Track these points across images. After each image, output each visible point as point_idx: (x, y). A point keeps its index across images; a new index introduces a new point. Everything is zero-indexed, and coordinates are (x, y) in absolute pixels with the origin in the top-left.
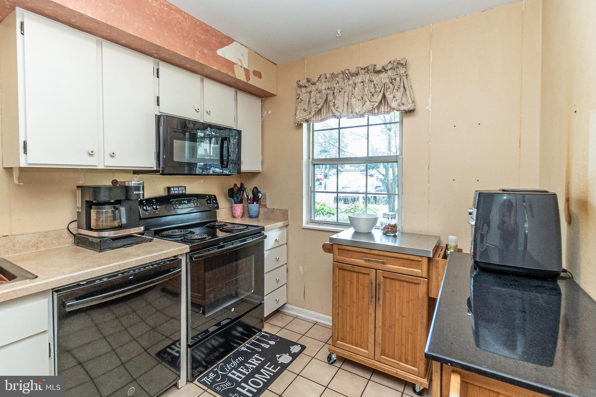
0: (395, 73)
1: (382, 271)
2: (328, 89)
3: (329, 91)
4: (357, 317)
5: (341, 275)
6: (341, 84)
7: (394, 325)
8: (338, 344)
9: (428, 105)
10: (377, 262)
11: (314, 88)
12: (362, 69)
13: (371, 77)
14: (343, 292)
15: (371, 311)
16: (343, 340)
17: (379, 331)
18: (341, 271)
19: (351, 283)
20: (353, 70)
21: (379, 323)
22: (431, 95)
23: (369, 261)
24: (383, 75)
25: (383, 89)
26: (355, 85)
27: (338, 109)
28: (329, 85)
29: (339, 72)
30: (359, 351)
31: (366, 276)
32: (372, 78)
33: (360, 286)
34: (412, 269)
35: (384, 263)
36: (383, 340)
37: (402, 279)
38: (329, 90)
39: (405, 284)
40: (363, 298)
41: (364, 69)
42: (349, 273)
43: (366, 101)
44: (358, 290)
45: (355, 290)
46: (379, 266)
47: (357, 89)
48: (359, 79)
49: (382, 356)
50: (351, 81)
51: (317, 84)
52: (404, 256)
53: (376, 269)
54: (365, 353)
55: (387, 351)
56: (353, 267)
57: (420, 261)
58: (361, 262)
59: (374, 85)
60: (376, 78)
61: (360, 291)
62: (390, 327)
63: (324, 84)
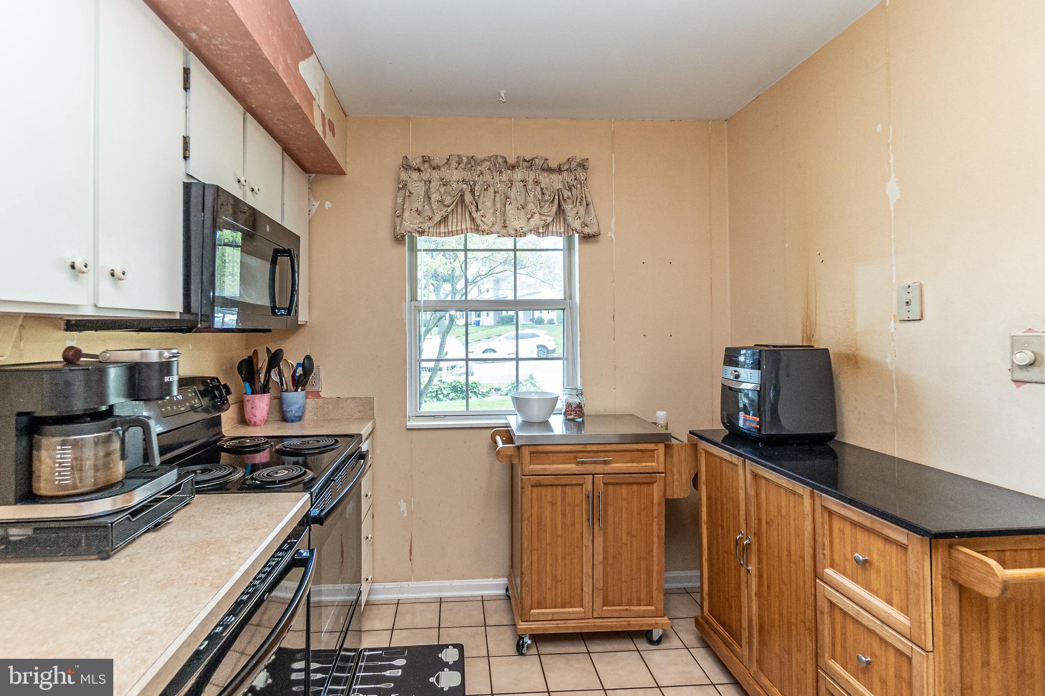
0: (573, 178)
1: (602, 475)
2: (463, 181)
3: (465, 186)
4: (564, 558)
5: (535, 497)
6: (488, 177)
7: (620, 554)
8: (534, 615)
9: (611, 230)
10: (595, 463)
11: (436, 175)
12: (525, 160)
13: (537, 177)
14: (539, 524)
15: (587, 541)
16: (540, 605)
17: (599, 570)
18: (535, 489)
19: (553, 504)
20: (512, 160)
21: (599, 557)
22: (614, 217)
23: (582, 463)
24: (555, 177)
25: (557, 197)
26: (512, 184)
27: (483, 219)
28: (467, 175)
29: (487, 158)
30: (569, 613)
31: (578, 489)
32: (539, 177)
33: (568, 507)
34: (644, 464)
35: (605, 462)
36: (605, 582)
37: (632, 480)
38: (465, 184)
39: (635, 487)
40: (573, 525)
41: (529, 161)
42: (549, 489)
43: (534, 213)
44: (564, 514)
45: (560, 516)
46: (599, 468)
47: (514, 190)
48: (518, 175)
49: (605, 608)
50: (504, 176)
51: (443, 169)
52: (634, 447)
53: (593, 475)
54: (579, 613)
55: (610, 598)
56: (555, 478)
57: (653, 450)
58: (572, 467)
59: (542, 189)
60: (546, 180)
61: (568, 515)
62: (615, 558)
63: (455, 172)
